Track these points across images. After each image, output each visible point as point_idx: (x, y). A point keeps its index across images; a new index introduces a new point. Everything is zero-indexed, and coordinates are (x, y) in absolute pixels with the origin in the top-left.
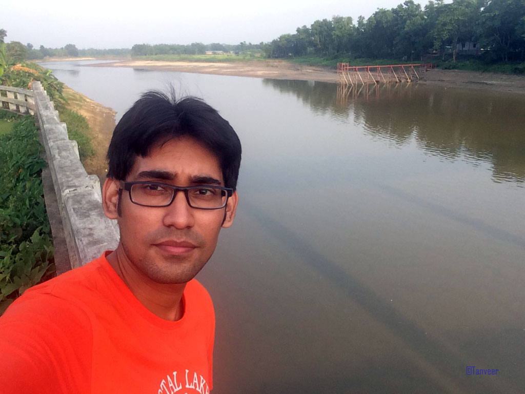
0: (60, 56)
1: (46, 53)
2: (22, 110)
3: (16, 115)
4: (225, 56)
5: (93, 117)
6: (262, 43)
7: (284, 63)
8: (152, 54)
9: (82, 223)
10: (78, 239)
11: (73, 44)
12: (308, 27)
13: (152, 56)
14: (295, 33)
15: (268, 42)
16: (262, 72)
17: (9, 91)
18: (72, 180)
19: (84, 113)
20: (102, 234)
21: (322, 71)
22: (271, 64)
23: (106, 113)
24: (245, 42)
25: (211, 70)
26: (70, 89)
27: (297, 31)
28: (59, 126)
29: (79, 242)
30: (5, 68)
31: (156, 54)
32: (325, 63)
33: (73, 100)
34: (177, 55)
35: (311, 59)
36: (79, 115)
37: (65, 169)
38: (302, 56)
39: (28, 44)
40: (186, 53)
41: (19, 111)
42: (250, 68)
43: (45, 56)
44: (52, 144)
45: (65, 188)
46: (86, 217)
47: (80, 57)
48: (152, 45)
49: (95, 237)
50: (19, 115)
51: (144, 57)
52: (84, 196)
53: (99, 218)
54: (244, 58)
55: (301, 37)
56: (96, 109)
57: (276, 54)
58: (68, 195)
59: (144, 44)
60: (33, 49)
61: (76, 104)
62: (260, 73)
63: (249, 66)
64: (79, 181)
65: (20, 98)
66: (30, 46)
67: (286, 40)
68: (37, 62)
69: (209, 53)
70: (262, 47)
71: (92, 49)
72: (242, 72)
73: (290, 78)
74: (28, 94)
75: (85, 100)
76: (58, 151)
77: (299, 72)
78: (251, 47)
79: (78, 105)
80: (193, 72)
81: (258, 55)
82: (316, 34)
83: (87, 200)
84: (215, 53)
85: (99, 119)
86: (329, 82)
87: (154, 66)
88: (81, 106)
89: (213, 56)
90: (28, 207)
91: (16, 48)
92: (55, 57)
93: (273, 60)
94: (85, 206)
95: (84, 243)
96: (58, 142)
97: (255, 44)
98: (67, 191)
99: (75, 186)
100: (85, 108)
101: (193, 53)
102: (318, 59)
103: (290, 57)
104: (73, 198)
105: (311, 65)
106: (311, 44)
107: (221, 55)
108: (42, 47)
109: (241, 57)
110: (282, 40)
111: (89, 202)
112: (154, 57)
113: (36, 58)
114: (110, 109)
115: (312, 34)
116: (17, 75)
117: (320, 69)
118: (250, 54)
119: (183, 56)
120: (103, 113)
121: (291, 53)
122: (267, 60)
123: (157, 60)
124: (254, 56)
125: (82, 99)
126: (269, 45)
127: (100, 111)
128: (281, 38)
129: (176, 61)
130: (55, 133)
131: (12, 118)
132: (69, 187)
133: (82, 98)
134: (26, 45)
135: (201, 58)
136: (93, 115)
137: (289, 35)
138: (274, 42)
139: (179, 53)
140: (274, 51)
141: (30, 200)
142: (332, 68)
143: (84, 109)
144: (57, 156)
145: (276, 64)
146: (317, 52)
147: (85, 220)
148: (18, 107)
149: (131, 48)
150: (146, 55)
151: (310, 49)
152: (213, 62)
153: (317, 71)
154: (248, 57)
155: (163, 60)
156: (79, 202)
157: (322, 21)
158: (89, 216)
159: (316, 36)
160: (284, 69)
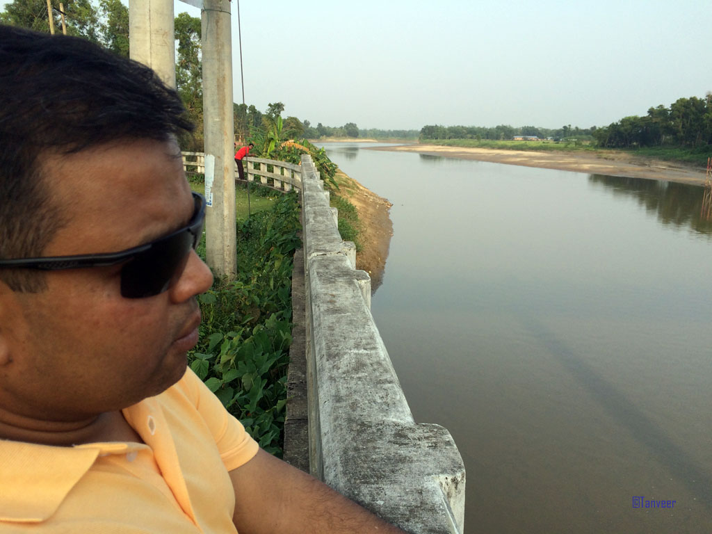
0: (338, 136)
1: (323, 132)
2: (287, 188)
3: (279, 193)
4: (540, 142)
5: (364, 208)
6: (594, 128)
7: (624, 155)
8: (444, 138)
9: (325, 288)
10: (316, 305)
11: (354, 123)
12: (665, 108)
13: (444, 140)
14: (646, 114)
15: (604, 127)
16: (589, 165)
17: (276, 166)
18: (322, 244)
19: (354, 202)
20: (347, 303)
21: (681, 168)
22: (605, 155)
23: (380, 204)
24: (570, 126)
25: (518, 159)
26: (343, 173)
27: (648, 112)
28: (321, 194)
29: (315, 309)
30: (276, 143)
31: (450, 138)
32: (688, 157)
33: (345, 186)
34: (476, 140)
35: (666, 150)
36: (349, 204)
37: (318, 233)
38: (652, 146)
39: (305, 121)
40: (488, 138)
41: (283, 190)
42: (572, 160)
43: (322, 135)
44: (309, 208)
45: (312, 251)
46: (331, 282)
47: (360, 138)
48: (446, 127)
49: (338, 305)
50: (283, 194)
51: (434, 141)
52: (333, 261)
53: (347, 286)
54: (566, 147)
55: (654, 120)
56: (369, 198)
57: (613, 143)
58: (314, 259)
59: (436, 126)
60: (310, 126)
61: (347, 191)
62: (586, 166)
63: (572, 157)
64: (331, 246)
65: (287, 174)
66: (307, 123)
67: (630, 124)
68: (311, 141)
69: (518, 139)
70: (594, 133)
71: (375, 129)
72: (560, 164)
73: (631, 175)
74: (296, 169)
75: (358, 188)
76: (313, 215)
77: (647, 168)
78: (578, 132)
79: (349, 192)
80: (494, 162)
81: (588, 143)
82: (679, 117)
83: (335, 265)
84: (525, 139)
85: (371, 210)
86: (691, 184)
87: (445, 152)
88: (353, 194)
89: (523, 142)
90: (272, 288)
91: (292, 125)
92: (332, 137)
93: (609, 151)
94: (332, 272)
95: (322, 309)
96: (316, 208)
97: (584, 128)
98: (315, 254)
99: (325, 251)
100: (357, 196)
101: (498, 138)
102: (677, 152)
103: (634, 148)
104: (320, 261)
105: (665, 160)
106: (669, 130)
107: (534, 141)
108: (320, 125)
109: (562, 145)
110: (625, 124)
111: (337, 268)
112: (447, 141)
113: (312, 137)
114: (386, 201)
115: (672, 117)
116: (289, 152)
117: (679, 165)
118: (575, 142)
119: (483, 141)
120: (377, 203)
121: (637, 141)
122: (600, 150)
123: (450, 145)
124: (580, 144)
125: (355, 186)
126: (605, 131)
127: (373, 202)
128: (623, 121)
129: (473, 147)
130: (315, 199)
131: (274, 196)
132: (318, 250)
133: (355, 184)
134: (303, 122)
135: (507, 144)
136: (364, 206)
137: (635, 118)
138: (613, 126)
139: (478, 138)
140: (610, 139)
141: (276, 281)
142: (699, 165)
143: (355, 197)
144: (311, 220)
145: (611, 156)
146: (678, 141)
147: (329, 285)
148: (282, 184)
149: (420, 130)
150: (436, 139)
151: (666, 138)
152: (522, 150)
153: (675, 167)
154: (573, 145)
155: (458, 146)
156: (326, 267)
157: (689, 99)
158: (334, 282)
159: (678, 120)
160: (621, 163)
